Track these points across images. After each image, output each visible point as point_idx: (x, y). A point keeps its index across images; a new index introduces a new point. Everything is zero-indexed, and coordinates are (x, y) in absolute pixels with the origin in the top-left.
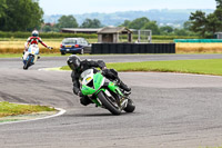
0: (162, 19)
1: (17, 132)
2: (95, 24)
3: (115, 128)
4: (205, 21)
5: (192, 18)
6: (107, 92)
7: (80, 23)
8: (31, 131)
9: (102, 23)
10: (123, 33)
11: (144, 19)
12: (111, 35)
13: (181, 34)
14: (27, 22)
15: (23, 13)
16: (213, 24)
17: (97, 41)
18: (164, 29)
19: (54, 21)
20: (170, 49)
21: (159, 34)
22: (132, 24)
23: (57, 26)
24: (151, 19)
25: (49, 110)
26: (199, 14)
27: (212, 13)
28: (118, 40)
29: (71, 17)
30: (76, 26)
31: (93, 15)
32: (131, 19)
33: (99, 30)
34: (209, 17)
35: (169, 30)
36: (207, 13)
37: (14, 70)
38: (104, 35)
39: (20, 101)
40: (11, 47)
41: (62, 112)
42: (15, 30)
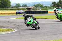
0: (44, 4)
1: (3, 36)
2: (26, 6)
3: (30, 35)
4: (56, 4)
5: (52, 4)
6: (34, 23)
7: (21, 5)
8: (7, 36)
9: (28, 5)
10: (33, 8)
11: (39, 4)
12: (30, 9)
13: (50, 8)
14: (7, 5)
15: (5, 3)
16: (58, 5)
17: (26, 10)
18: (45, 7)
19: (14, 5)
20: (46, 12)
21: (44, 8)
22: (36, 5)
23: (15, 6)
24: (41, 4)
25: (12, 30)
26: (55, 2)
27: (58, 2)
28: (32, 10)
29: (19, 4)
30: (20, 6)
31: (25, 3)
32: (36, 4)
33: (27, 7)
34: (57, 3)
35: (46, 7)
36: (57, 2)
37: (3, 19)
38: (28, 9)
39: (4, 28)
40: (2, 12)
41: (16, 31)
42: (3, 8)
